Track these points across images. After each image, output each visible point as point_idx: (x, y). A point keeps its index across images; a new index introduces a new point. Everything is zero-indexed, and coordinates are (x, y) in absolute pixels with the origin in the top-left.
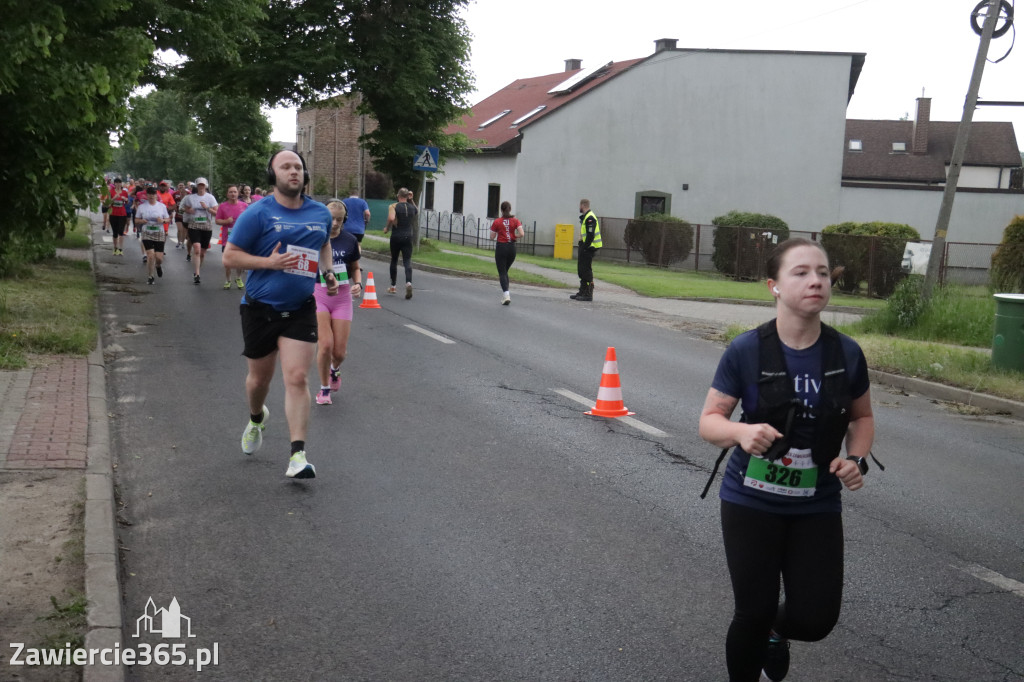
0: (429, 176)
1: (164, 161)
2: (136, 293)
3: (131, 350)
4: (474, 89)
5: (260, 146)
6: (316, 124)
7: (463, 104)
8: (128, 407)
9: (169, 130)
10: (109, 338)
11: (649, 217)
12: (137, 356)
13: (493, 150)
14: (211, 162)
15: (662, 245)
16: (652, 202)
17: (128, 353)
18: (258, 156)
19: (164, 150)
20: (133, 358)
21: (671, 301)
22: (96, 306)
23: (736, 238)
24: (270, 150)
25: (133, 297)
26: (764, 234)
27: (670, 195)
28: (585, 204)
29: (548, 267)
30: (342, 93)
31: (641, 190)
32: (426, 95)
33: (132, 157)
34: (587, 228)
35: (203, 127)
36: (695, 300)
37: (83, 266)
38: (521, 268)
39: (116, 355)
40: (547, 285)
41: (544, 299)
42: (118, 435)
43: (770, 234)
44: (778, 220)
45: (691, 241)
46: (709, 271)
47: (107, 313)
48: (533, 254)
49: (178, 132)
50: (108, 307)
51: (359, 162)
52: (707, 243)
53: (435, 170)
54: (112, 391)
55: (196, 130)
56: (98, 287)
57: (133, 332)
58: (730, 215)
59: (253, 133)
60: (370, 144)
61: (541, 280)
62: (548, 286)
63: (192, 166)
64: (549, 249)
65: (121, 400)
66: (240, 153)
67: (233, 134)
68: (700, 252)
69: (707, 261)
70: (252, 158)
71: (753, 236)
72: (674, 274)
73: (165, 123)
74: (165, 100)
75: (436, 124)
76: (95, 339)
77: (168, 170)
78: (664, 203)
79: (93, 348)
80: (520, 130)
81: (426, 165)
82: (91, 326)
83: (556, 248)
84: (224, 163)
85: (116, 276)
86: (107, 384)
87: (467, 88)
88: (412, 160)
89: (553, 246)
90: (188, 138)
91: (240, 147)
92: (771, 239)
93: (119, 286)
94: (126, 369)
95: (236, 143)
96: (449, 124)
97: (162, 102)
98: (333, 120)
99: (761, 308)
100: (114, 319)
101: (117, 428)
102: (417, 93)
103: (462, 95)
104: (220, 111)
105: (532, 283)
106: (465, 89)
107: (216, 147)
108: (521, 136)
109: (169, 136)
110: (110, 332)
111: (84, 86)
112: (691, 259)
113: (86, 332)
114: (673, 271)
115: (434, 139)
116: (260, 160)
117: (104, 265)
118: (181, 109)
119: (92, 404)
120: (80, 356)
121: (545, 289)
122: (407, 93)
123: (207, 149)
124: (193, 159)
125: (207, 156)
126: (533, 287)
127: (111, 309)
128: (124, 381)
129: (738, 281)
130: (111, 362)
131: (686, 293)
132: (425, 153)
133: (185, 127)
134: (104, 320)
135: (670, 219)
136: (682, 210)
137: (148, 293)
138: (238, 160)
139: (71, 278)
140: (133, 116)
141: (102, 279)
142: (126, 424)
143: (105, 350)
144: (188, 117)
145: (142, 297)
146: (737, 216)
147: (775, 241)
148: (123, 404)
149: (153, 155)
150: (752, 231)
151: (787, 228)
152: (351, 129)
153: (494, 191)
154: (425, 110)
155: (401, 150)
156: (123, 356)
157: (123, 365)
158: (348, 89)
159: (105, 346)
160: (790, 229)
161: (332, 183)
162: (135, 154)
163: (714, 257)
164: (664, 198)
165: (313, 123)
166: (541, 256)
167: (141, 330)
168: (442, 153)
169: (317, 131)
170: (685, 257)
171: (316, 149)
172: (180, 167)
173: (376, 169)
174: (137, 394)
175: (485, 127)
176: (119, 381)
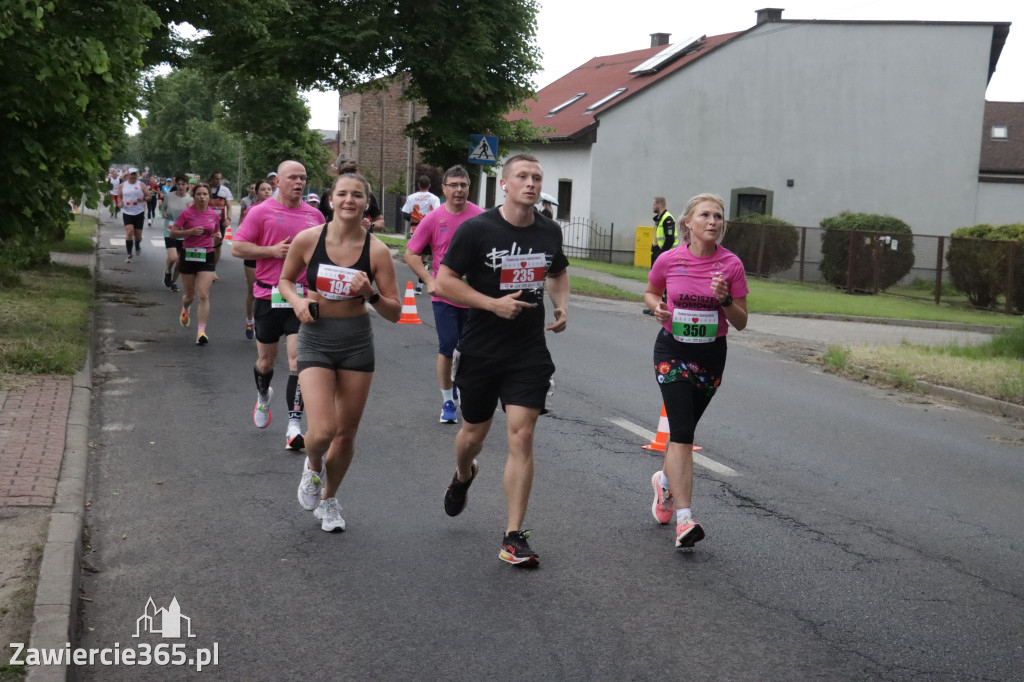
0: (486, 171)
1: (186, 153)
2: (141, 305)
3: (127, 370)
4: (540, 69)
5: (295, 135)
6: (362, 109)
7: (528, 85)
8: (113, 436)
9: (193, 115)
10: (101, 357)
11: (746, 218)
12: (132, 377)
13: (563, 140)
14: (240, 153)
15: (761, 253)
16: (751, 201)
17: (122, 374)
18: (294, 146)
19: (187, 139)
20: (127, 379)
21: (767, 317)
22: (91, 319)
23: (848, 243)
24: (308, 139)
25: (136, 310)
26: (882, 238)
27: (772, 193)
28: (661, 201)
29: (625, 277)
30: (386, 74)
31: (737, 186)
32: (483, 77)
33: (150, 146)
34: (666, 231)
35: (232, 111)
36: (797, 316)
37: (82, 273)
38: (592, 278)
39: (107, 376)
40: (621, 297)
41: (616, 314)
42: (97, 468)
43: (888, 238)
44: (899, 222)
45: (796, 247)
46: (817, 283)
47: (105, 327)
48: (610, 262)
49: (204, 118)
50: (106, 320)
51: (409, 153)
52: (814, 249)
53: (494, 164)
54: (96, 416)
55: (223, 116)
56: (97, 298)
57: (129, 349)
58: (843, 215)
59: (288, 119)
60: (419, 132)
61: (616, 292)
62: (622, 299)
63: (219, 158)
64: (629, 255)
65: (105, 428)
66: (272, 143)
67: (264, 121)
68: (805, 260)
69: (813, 271)
70: (287, 149)
71: (868, 241)
72: (775, 285)
73: (188, 108)
74: (188, 81)
75: (496, 109)
76: (85, 358)
77: (191, 161)
78: (764, 202)
79: (80, 368)
80: (596, 117)
81: (483, 158)
82: (80, 342)
83: (636, 254)
84: (255, 156)
85: (119, 284)
86: (92, 410)
87: (531, 67)
88: (467, 152)
89: (633, 252)
90: (214, 125)
91: (273, 136)
92: (890, 245)
93: (121, 296)
94: (116, 393)
95: (268, 131)
96: (511, 110)
97: (185, 83)
98: (380, 104)
99: (875, 326)
100: (110, 334)
101: (97, 460)
102: (474, 74)
103: (525, 76)
104: (249, 95)
105: (604, 296)
106: (529, 69)
107: (245, 136)
108: (597, 124)
109: (193, 122)
110: (104, 349)
111: (77, 64)
112: (796, 267)
113: (73, 349)
114: (776, 282)
115: (493, 127)
116: (296, 151)
117: (108, 272)
118: (205, 91)
119: (71, 432)
120: (65, 376)
121: (620, 302)
122: (460, 74)
123: (236, 138)
124: (221, 149)
125: (236, 147)
126: (605, 300)
127: (109, 323)
128: (113, 405)
129: (851, 293)
130: (99, 383)
131: (786, 308)
132: (482, 143)
133: (211, 112)
134: (100, 335)
135: (770, 221)
136: (786, 210)
137: (153, 304)
138: (270, 150)
139: (65, 287)
140: (149, 99)
141: (101, 287)
142: (108, 456)
143: (95, 370)
144: (213, 100)
145: (146, 309)
146: (849, 218)
147: (894, 246)
148: (108, 432)
149: (174, 145)
150: (867, 235)
151: (910, 232)
152: (402, 115)
153: (565, 188)
154: (482, 93)
155: (453, 141)
156: (115, 378)
157: (114, 387)
158: (393, 69)
159: (96, 366)
160: (914, 232)
161: (378, 178)
162: (153, 144)
163: (822, 266)
164: (765, 197)
165: (358, 109)
166: (619, 263)
167: (140, 347)
168: (502, 143)
169: (362, 117)
170: (789, 266)
171: (362, 137)
172: (205, 159)
173: (425, 162)
174: (126, 421)
175: (556, 112)
176: (107, 405)
